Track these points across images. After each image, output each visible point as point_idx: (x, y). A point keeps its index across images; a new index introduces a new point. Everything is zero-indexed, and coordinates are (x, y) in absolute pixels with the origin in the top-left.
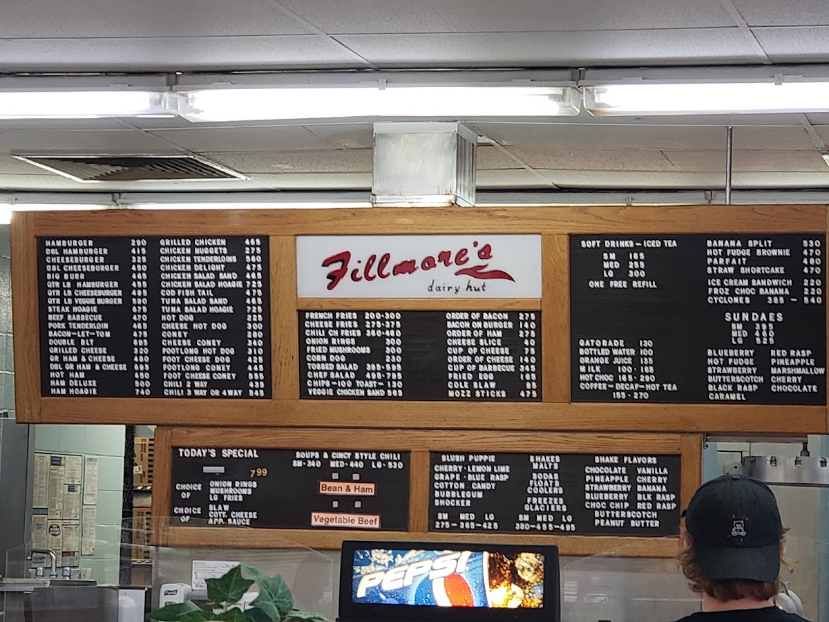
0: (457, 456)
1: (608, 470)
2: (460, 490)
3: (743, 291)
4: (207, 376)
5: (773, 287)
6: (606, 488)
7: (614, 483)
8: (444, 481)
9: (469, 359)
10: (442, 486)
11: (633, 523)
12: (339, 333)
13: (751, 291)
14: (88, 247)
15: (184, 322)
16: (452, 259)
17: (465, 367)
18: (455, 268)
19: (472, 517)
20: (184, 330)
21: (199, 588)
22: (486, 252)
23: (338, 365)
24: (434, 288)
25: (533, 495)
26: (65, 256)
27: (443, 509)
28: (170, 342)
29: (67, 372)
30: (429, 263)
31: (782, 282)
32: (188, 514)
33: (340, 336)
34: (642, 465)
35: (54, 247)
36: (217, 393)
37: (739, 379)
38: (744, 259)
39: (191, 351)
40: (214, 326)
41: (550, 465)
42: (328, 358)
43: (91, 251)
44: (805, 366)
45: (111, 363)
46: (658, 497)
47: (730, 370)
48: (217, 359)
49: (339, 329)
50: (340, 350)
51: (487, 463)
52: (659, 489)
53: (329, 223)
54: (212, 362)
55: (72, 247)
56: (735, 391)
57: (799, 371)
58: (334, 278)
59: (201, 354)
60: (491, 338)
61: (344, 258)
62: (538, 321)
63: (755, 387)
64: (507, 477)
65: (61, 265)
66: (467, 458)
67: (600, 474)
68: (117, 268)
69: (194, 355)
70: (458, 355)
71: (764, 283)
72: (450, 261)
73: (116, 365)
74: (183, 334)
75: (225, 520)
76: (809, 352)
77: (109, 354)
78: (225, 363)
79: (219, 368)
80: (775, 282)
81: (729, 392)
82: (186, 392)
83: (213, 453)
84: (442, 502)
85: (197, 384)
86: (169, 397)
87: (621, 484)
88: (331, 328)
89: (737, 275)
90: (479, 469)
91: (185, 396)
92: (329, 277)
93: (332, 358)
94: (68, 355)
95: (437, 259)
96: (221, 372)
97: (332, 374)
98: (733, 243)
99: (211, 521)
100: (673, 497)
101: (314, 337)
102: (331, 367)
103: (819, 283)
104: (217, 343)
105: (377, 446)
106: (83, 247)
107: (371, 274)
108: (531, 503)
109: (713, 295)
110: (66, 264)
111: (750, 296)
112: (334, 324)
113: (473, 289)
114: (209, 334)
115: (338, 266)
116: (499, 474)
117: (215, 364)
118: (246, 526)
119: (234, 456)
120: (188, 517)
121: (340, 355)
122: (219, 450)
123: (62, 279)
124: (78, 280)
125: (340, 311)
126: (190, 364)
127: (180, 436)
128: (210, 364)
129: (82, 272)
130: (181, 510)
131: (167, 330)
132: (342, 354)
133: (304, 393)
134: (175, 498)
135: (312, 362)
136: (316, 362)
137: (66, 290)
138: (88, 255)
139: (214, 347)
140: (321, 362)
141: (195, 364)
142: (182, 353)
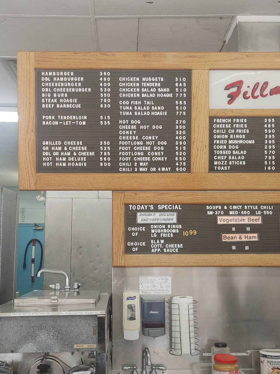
4: (148, 159)
12: (235, 131)
14: (71, 76)
15: (134, 124)
20: (134, 130)
21: (144, 294)
23: (234, 151)
28: (124, 138)
29: (54, 157)
32: (137, 246)
33: (235, 133)
35: (47, 76)
36: (154, 169)
39: (138, 143)
40: (154, 127)
42: (227, 147)
43: (72, 79)
45: (84, 151)
48: (155, 148)
49: (236, 129)
50: (236, 142)
53: (231, 62)
54: (152, 150)
55: (60, 76)
58: (232, 98)
59: (145, 145)
61: (239, 84)
65: (52, 88)
68: (90, 90)
69: (140, 146)
73: (88, 153)
74: (133, 132)
75: (162, 249)
77: (83, 145)
78: (161, 151)
79: (156, 154)
82: (133, 169)
83: (152, 207)
85: (141, 164)
86: (122, 172)
88: (230, 128)
91: (133, 172)
92: (229, 96)
93: (230, 147)
94: (55, 146)
96: (158, 156)
97: (230, 157)
99: (153, 250)
101: (218, 134)
102: (230, 152)
104: (155, 138)
105: (259, 201)
106: (67, 76)
107: (256, 95)
110: (55, 87)
112: (232, 126)
114: (150, 132)
115: (234, 89)
117: (154, 151)
118: (176, 253)
119: (166, 209)
120: (137, 248)
121: (235, 145)
122: (156, 205)
123: (52, 97)
124: (63, 98)
125: (236, 117)
126: (137, 151)
127: (131, 197)
128: (151, 151)
129: (66, 92)
130: (132, 244)
131: (122, 130)
132: (237, 144)
133: (212, 169)
134: (128, 237)
135: (217, 150)
136: (220, 150)
137: (55, 104)
138: (71, 82)
139: (153, 140)
140: (223, 150)
141: (140, 151)
142: (132, 144)
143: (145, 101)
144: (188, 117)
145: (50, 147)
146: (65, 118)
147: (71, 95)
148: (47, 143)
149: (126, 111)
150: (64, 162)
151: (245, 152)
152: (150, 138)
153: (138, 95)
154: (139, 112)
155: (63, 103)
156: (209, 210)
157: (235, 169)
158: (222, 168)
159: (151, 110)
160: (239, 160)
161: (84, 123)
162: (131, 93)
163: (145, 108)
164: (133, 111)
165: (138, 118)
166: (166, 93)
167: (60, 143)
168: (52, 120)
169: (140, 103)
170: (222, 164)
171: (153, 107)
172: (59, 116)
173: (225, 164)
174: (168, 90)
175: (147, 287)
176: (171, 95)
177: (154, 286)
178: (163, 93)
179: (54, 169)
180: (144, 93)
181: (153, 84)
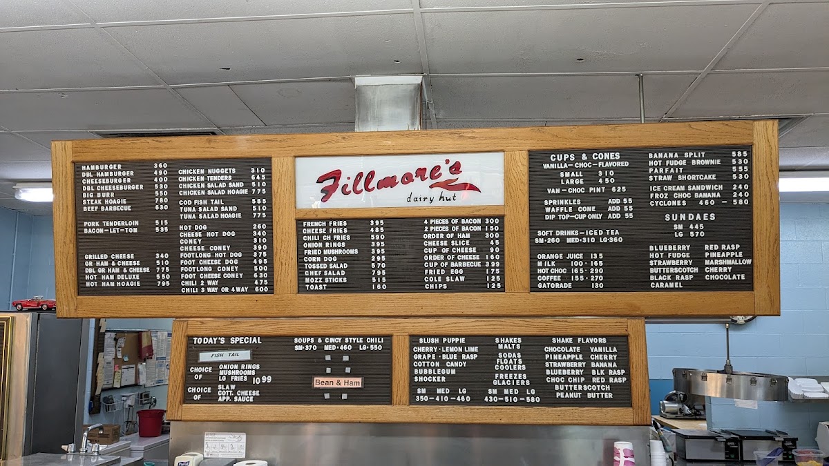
0: (433, 339)
1: (564, 349)
2: (436, 368)
3: (680, 195)
4: (219, 276)
5: (706, 191)
6: (563, 364)
7: (570, 360)
8: (421, 361)
9: (442, 257)
10: (420, 364)
11: (590, 395)
13: (687, 195)
14: (117, 170)
15: (198, 231)
16: (427, 174)
17: (439, 264)
18: (429, 182)
19: (448, 391)
20: (199, 238)
21: (210, 456)
22: (456, 168)
23: (331, 265)
24: (412, 199)
25: (500, 372)
26: (98, 178)
27: (422, 385)
28: (186, 248)
29: (99, 275)
30: (407, 178)
31: (714, 187)
32: (200, 393)
33: (332, 241)
34: (593, 345)
35: (89, 171)
36: (227, 289)
37: (677, 270)
38: (681, 169)
39: (205, 255)
40: (224, 234)
41: (513, 345)
42: (322, 259)
43: (120, 173)
44: (734, 258)
45: (136, 266)
46: (610, 372)
47: (669, 263)
48: (227, 262)
49: (332, 235)
50: (333, 252)
51: (458, 344)
52: (610, 365)
53: (324, 146)
54: (223, 264)
55: (104, 171)
56: (673, 280)
57: (729, 262)
58: (327, 193)
59: (213, 258)
60: (462, 239)
61: (336, 175)
62: (501, 225)
63: (691, 277)
64: (476, 356)
65: (95, 186)
66: (441, 340)
67: (557, 353)
68: (141, 187)
69: (207, 258)
70: (432, 254)
71: (698, 188)
72: (426, 177)
73: (141, 269)
74: (197, 241)
75: (232, 398)
76: (738, 246)
77: (136, 259)
78: (234, 265)
79: (228, 269)
80: (708, 187)
81: (669, 282)
82: (200, 290)
83: (223, 341)
84: (421, 379)
85: (209, 283)
86: (186, 294)
87: (577, 361)
88: (324, 234)
89: (675, 182)
90: (452, 349)
91: (200, 293)
92: (322, 191)
93: (326, 259)
94: (100, 260)
95: (414, 175)
96: (231, 272)
97: (326, 272)
98: (671, 155)
99: (220, 399)
100: (623, 371)
101: (310, 242)
102: (325, 266)
103: (746, 187)
104: (227, 248)
105: (364, 332)
106: (113, 170)
107: (358, 189)
108: (498, 378)
109: (654, 199)
110: (98, 184)
111: (686, 199)
112: (327, 230)
113: (445, 199)
114: (220, 240)
115: (330, 182)
116: (470, 353)
117: (226, 266)
118: (249, 403)
119: (241, 342)
120: (199, 396)
121: (332, 256)
122: (228, 338)
123: (95, 198)
124: (109, 198)
125: (333, 220)
126: (203, 266)
127: (195, 327)
128: (221, 266)
129: (112, 191)
130: (194, 390)
131: (184, 238)
132: (335, 255)
133: (302, 288)
134: (189, 380)
135: (308, 262)
136: (312, 263)
137: (99, 206)
138: (118, 177)
139: (224, 251)
140: (316, 263)
141: (208, 266)
142: (197, 257)
143: (212, 201)
144: (269, 220)
145: (94, 261)
146: (111, 224)
147: (118, 194)
148: (90, 257)
149: (188, 213)
150: (112, 281)
151: (346, 266)
152: (220, 248)
153: (203, 192)
154: (205, 215)
155: (109, 205)
156: (298, 344)
157: (333, 288)
158: (316, 287)
159: (219, 212)
160: (339, 277)
161: (135, 230)
162: (193, 189)
163: (212, 209)
164: (197, 213)
165: (203, 222)
166: (239, 188)
167: (106, 256)
168: (96, 227)
169: (205, 202)
170: (316, 282)
171: (222, 208)
172: (104, 222)
173: (320, 281)
174: (241, 185)
175: (214, 448)
176: (245, 192)
177: (223, 446)
178: (236, 189)
179: (99, 291)
180: (211, 189)
181: (222, 178)
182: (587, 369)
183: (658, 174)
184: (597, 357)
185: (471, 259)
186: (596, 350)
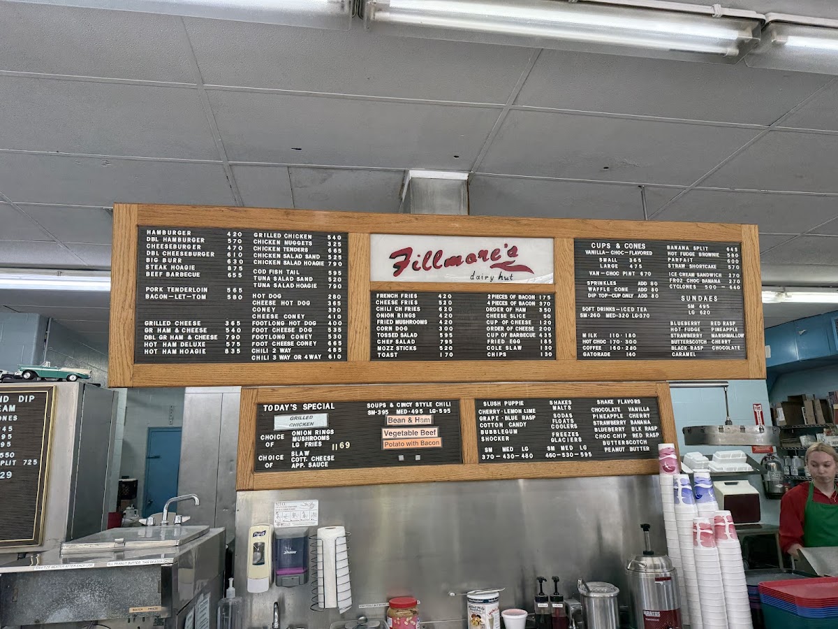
0: (495, 402)
1: (608, 410)
2: (499, 428)
3: (692, 281)
4: (292, 344)
5: (709, 278)
6: (608, 423)
7: (613, 419)
8: (487, 422)
9: (502, 328)
10: (485, 425)
11: (632, 449)
12: (403, 309)
13: (697, 281)
14: (187, 236)
15: (273, 299)
16: (489, 256)
17: (500, 334)
18: (490, 262)
19: (512, 449)
20: (273, 306)
21: (280, 526)
22: (513, 252)
23: (402, 334)
24: (475, 277)
25: (556, 430)
26: (165, 243)
27: (488, 444)
28: (259, 316)
29: (160, 342)
30: (471, 259)
31: (716, 275)
32: (272, 461)
33: (403, 312)
34: (631, 405)
35: (154, 236)
36: (300, 357)
37: (691, 342)
38: (691, 259)
39: (278, 323)
40: (299, 303)
41: (565, 406)
42: (394, 328)
43: (189, 240)
44: (732, 332)
45: (203, 334)
46: (646, 428)
47: (685, 336)
48: (301, 330)
49: (404, 306)
50: (404, 322)
51: (518, 407)
52: (645, 422)
53: (397, 225)
54: (297, 332)
55: (172, 236)
56: (689, 350)
57: (728, 336)
58: (399, 268)
59: (287, 325)
60: (519, 313)
61: (407, 252)
62: (553, 301)
63: (702, 347)
64: (534, 417)
65: (160, 251)
66: (502, 403)
67: (602, 413)
68: (212, 254)
69: (281, 326)
70: (494, 325)
71: (704, 275)
72: (487, 258)
73: (208, 336)
74: (271, 309)
75: (306, 464)
76: (734, 323)
77: (202, 326)
78: (308, 333)
79: (302, 337)
80: (711, 275)
81: (685, 351)
82: (271, 357)
83: (295, 407)
84: (487, 439)
85: (282, 350)
86: (256, 361)
87: (619, 420)
88: (397, 305)
89: (687, 270)
90: (513, 411)
91: (271, 360)
92: (395, 266)
93: (397, 329)
94: (162, 327)
95: (477, 256)
96: (304, 340)
97: (397, 341)
98: (683, 248)
99: (293, 466)
100: (656, 428)
101: (382, 312)
102: (396, 335)
103: (738, 276)
104: (301, 316)
105: (433, 396)
106: (182, 236)
107: (428, 266)
108: (555, 436)
109: (672, 282)
110: (165, 250)
111: (696, 284)
112: (399, 302)
113: (503, 278)
114: (295, 309)
115: (402, 258)
116: (529, 414)
117: (300, 334)
118: (324, 468)
119: (313, 409)
120: (271, 464)
121: (403, 326)
122: (300, 405)
123: (160, 263)
124: (175, 264)
125: (404, 292)
126: (276, 334)
127: (265, 394)
128: (295, 334)
129: (180, 257)
130: (265, 458)
131: (257, 306)
132: (405, 325)
133: (374, 356)
134: (260, 448)
135: (380, 332)
136: (384, 332)
137: (164, 272)
138: (186, 243)
139: (299, 320)
140: (388, 332)
141: (281, 334)
142: (270, 325)
143: (288, 271)
144: (344, 291)
145: (155, 328)
146: (177, 290)
147: (186, 261)
148: (151, 323)
149: (262, 282)
150: (174, 348)
151: (416, 335)
152: (294, 317)
153: (279, 262)
154: (280, 284)
155: (175, 271)
156: (371, 409)
157: (403, 356)
158: (388, 355)
159: (295, 282)
160: (409, 345)
161: (204, 297)
162: (268, 259)
163: (287, 279)
164: (272, 282)
165: (278, 291)
166: (316, 260)
167: (169, 323)
168: (159, 293)
169: (281, 272)
170: (388, 349)
171: (298, 278)
172: (169, 288)
173: (392, 349)
174: (318, 257)
175: (285, 517)
176: (322, 263)
177: (294, 515)
178: (312, 260)
179: (159, 359)
180: (287, 259)
181: (298, 250)
182: (628, 426)
183: (675, 263)
184: (634, 416)
185: (526, 330)
186: (633, 410)
